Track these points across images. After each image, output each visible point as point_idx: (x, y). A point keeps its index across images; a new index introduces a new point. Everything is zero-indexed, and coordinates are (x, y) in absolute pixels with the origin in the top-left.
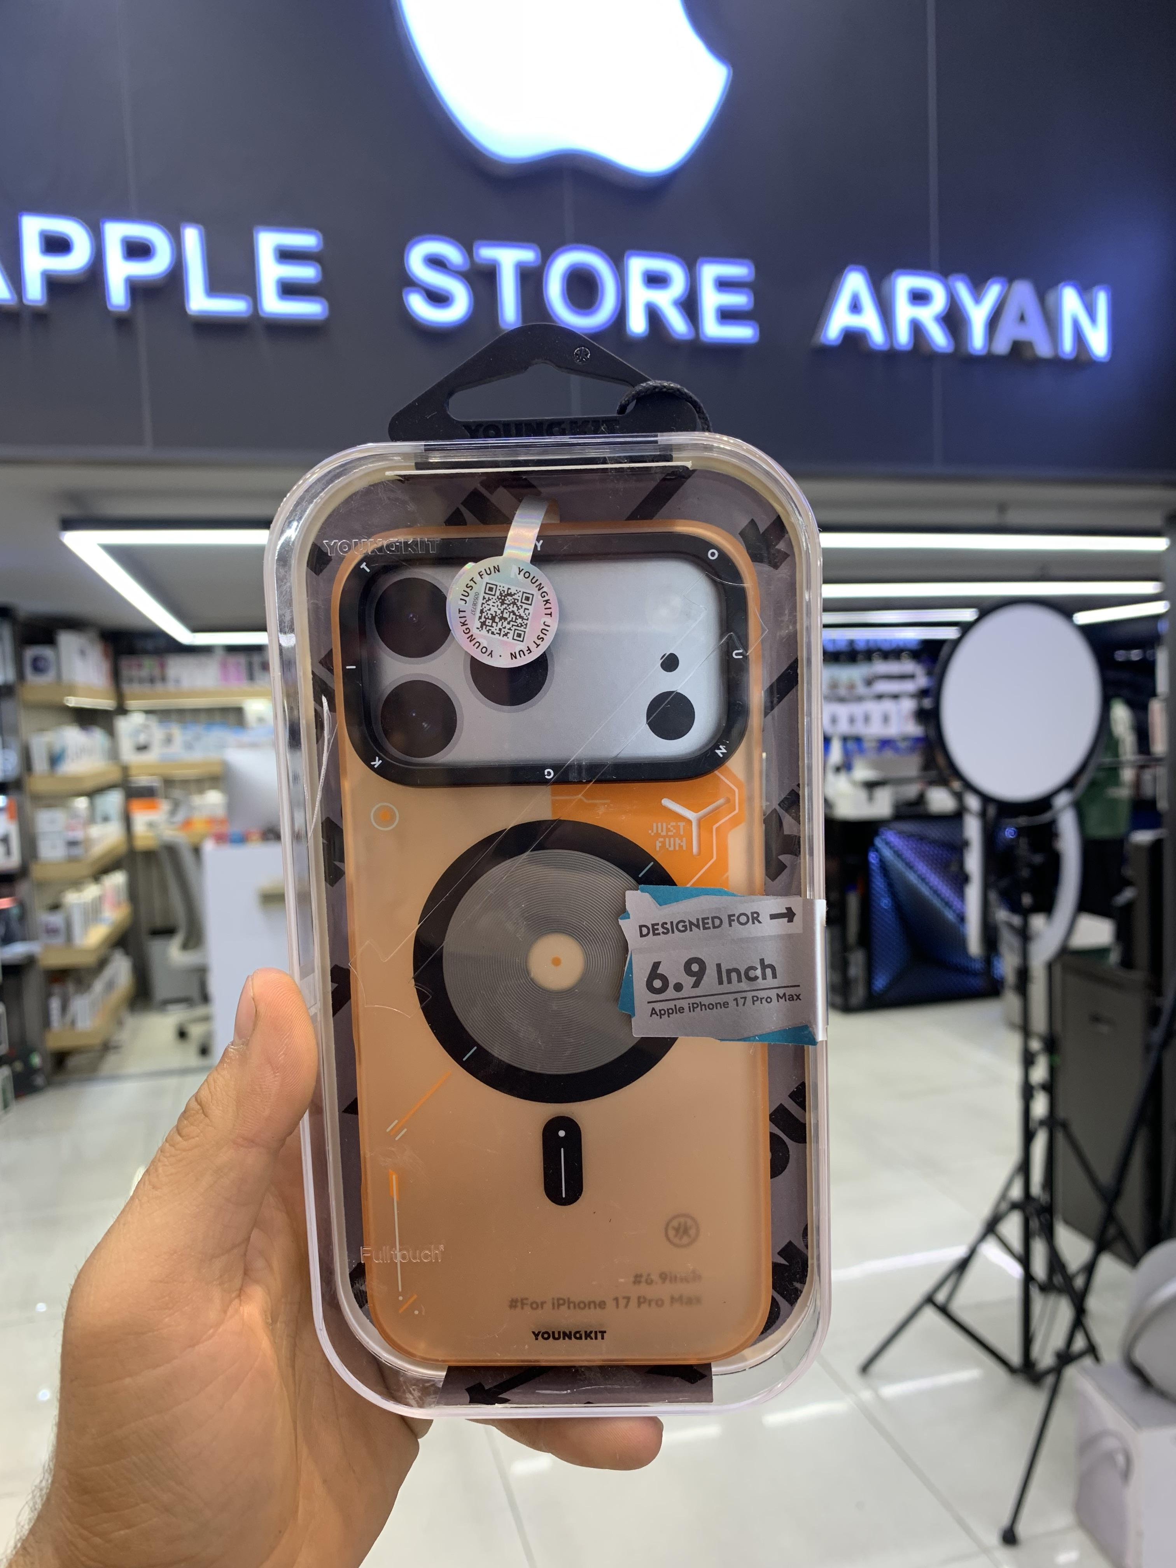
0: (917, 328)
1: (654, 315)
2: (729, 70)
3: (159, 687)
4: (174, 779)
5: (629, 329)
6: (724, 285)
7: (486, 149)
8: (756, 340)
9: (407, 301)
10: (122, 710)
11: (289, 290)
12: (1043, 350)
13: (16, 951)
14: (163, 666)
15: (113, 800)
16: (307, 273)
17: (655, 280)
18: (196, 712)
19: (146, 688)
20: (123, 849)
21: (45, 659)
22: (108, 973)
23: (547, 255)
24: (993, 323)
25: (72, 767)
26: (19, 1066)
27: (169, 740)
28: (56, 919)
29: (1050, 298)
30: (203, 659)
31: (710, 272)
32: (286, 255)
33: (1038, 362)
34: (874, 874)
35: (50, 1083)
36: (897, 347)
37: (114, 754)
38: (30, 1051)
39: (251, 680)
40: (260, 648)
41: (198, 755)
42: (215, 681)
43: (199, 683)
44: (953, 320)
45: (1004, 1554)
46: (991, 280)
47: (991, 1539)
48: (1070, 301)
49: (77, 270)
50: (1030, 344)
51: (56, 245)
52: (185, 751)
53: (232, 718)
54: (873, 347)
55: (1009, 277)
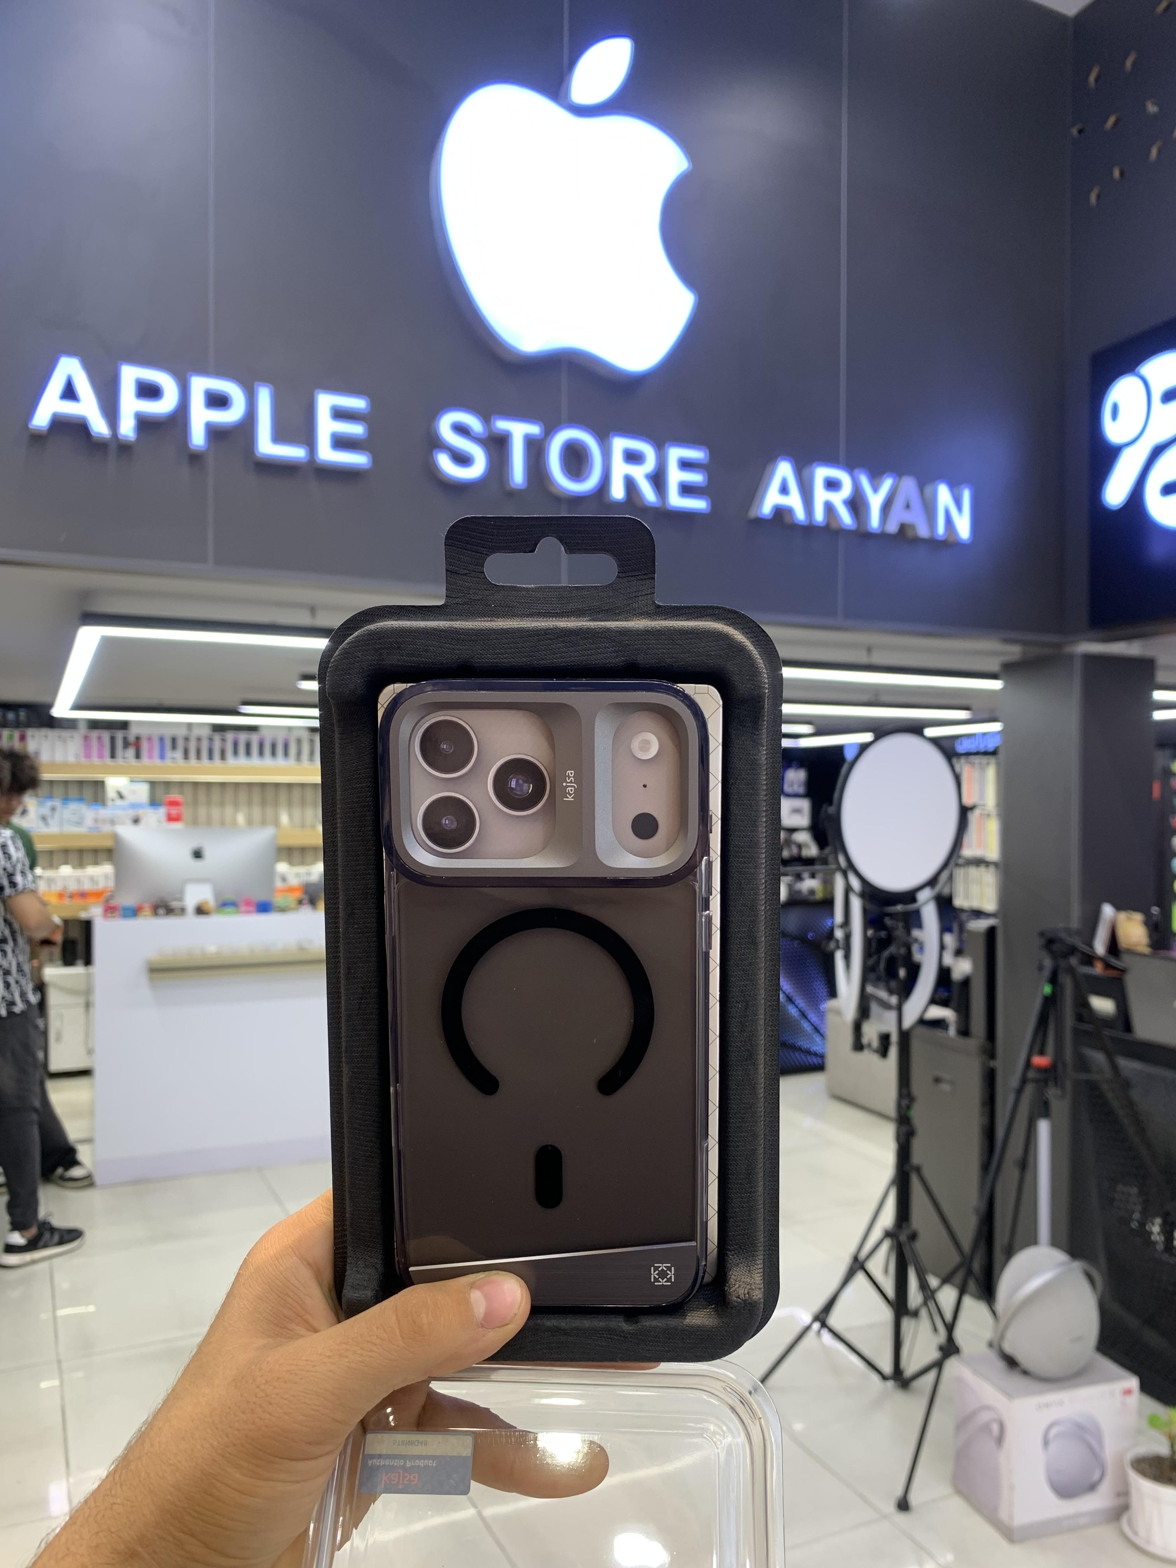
0: (829, 508)
1: (630, 484)
2: (695, 295)
5: (612, 495)
6: (685, 465)
7: (505, 342)
8: (708, 511)
9: (437, 461)
11: (341, 443)
12: (923, 532)
14: (23, 736)
16: (356, 429)
17: (632, 457)
23: (550, 430)
24: (886, 508)
29: (929, 492)
30: (65, 733)
31: (675, 454)
32: (339, 414)
33: (917, 541)
36: (814, 523)
39: (113, 756)
40: (124, 725)
41: (53, 829)
42: (77, 756)
43: (59, 757)
44: (856, 504)
45: (901, 1518)
46: (885, 475)
47: (890, 1507)
48: (944, 495)
49: (165, 414)
50: (912, 527)
51: (149, 391)
52: (41, 824)
53: (88, 792)
54: (796, 522)
55: (899, 473)
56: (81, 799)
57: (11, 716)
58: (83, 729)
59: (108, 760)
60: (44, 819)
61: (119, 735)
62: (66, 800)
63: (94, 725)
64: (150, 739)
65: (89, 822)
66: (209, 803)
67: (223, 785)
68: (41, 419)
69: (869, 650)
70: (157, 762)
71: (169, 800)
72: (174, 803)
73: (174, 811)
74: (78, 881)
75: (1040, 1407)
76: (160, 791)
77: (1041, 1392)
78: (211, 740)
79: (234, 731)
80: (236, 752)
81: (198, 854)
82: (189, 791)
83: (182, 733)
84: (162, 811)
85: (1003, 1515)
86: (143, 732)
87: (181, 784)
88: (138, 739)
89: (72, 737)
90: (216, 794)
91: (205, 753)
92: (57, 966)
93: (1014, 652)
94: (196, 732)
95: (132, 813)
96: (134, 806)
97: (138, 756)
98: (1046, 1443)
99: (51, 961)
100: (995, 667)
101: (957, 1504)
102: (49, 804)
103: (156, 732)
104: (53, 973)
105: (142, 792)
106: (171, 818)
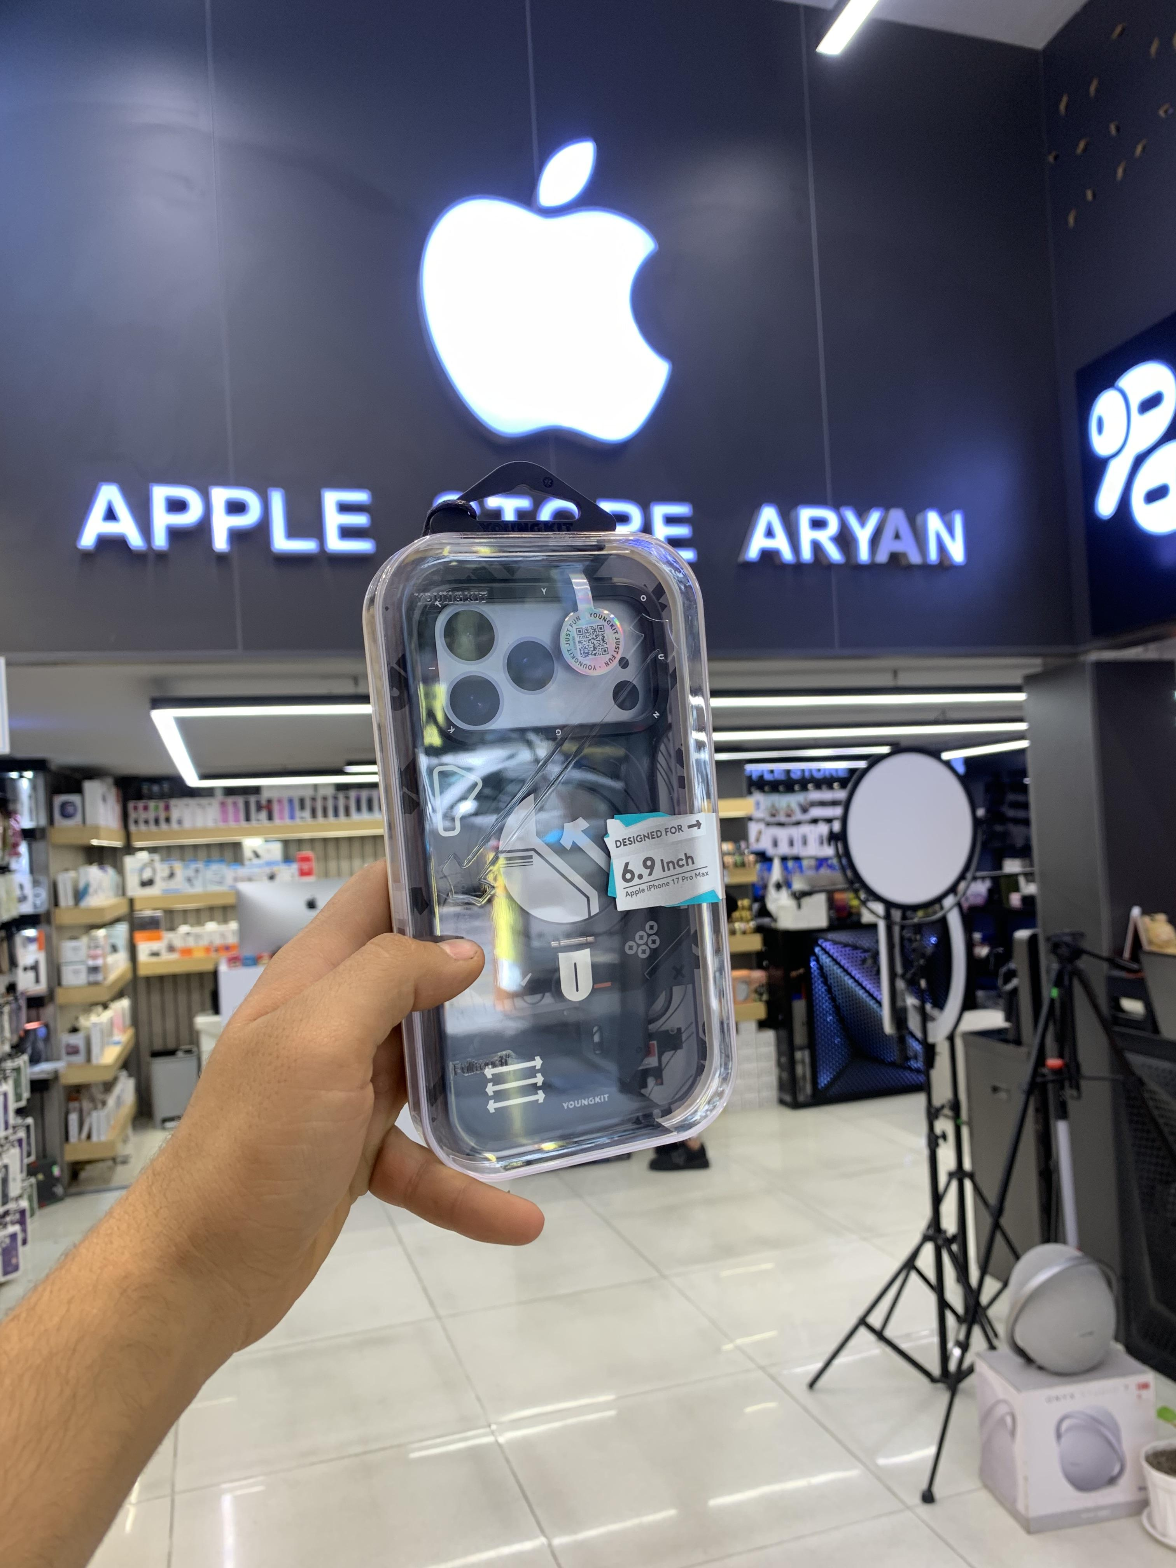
0: (817, 547)
2: (669, 365)
3: (164, 826)
4: (175, 910)
6: (670, 520)
7: (491, 427)
8: (698, 560)
10: (129, 849)
11: (347, 533)
12: (915, 558)
13: (44, 1069)
14: (167, 808)
15: (122, 929)
16: (360, 520)
17: (620, 518)
18: (195, 847)
19: (153, 827)
20: (129, 976)
21: (72, 804)
22: (117, 1090)
23: (539, 502)
24: (875, 540)
25: (94, 901)
26: (41, 1177)
27: (172, 875)
28: (76, 1040)
29: (919, 519)
30: (204, 801)
31: (659, 511)
32: (345, 508)
33: (910, 567)
34: (816, 979)
35: (67, 1195)
36: (802, 561)
37: (122, 889)
38: (54, 1163)
39: (248, 819)
40: (257, 790)
41: (198, 888)
42: (215, 821)
43: (200, 823)
44: (845, 539)
45: (924, 1510)
46: (872, 510)
47: (916, 1499)
48: (933, 521)
49: (192, 523)
50: (904, 555)
51: (177, 506)
52: (187, 885)
53: (228, 854)
54: (784, 562)
55: (886, 506)
56: (222, 860)
57: (156, 788)
58: (219, 796)
59: (244, 824)
60: (189, 880)
61: (253, 799)
62: (209, 861)
63: (230, 792)
64: (280, 801)
65: (229, 881)
66: (338, 858)
67: (350, 839)
68: (87, 540)
69: (895, 673)
70: (288, 821)
71: (300, 856)
72: (306, 859)
73: (305, 866)
74: (223, 935)
75: (1049, 1400)
76: (293, 849)
77: (1051, 1386)
78: (336, 798)
79: (357, 789)
80: (359, 809)
81: (311, 905)
82: (319, 846)
83: (309, 793)
84: (294, 867)
85: (1021, 1507)
86: (273, 795)
87: (312, 841)
88: (269, 802)
89: (210, 804)
90: (344, 848)
91: (330, 812)
92: (208, 1015)
93: (1035, 665)
94: (322, 792)
95: (268, 870)
96: (269, 864)
97: (270, 817)
98: (1059, 1436)
99: (203, 1010)
100: (1018, 680)
101: (984, 1496)
102: (193, 866)
103: (286, 795)
104: (203, 1021)
105: (276, 850)
106: (303, 873)
